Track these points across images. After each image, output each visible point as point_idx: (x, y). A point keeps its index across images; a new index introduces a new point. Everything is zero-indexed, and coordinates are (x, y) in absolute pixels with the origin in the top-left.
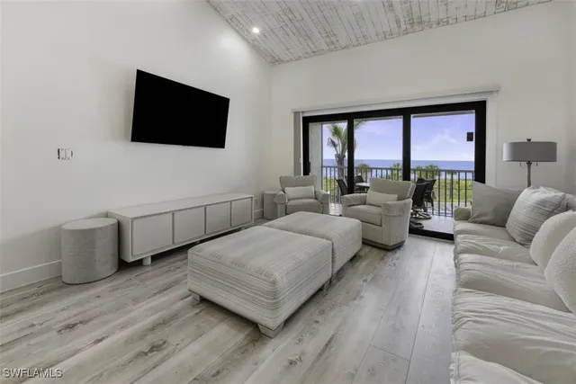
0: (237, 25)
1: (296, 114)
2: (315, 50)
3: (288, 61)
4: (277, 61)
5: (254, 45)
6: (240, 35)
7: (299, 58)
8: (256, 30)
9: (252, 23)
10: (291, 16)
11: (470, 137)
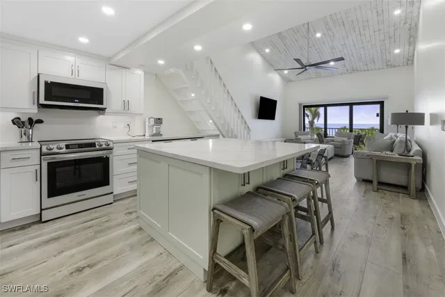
1: (300, 104)
11: (378, 115)
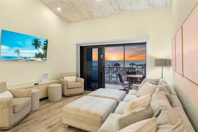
0: (51, 6)
2: (85, 18)
3: (74, 22)
4: (69, 21)
5: (59, 15)
6: (52, 10)
7: (79, 21)
8: (59, 9)
9: (57, 6)
10: (73, 5)
